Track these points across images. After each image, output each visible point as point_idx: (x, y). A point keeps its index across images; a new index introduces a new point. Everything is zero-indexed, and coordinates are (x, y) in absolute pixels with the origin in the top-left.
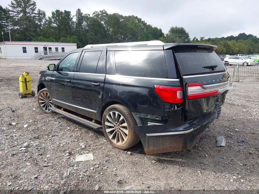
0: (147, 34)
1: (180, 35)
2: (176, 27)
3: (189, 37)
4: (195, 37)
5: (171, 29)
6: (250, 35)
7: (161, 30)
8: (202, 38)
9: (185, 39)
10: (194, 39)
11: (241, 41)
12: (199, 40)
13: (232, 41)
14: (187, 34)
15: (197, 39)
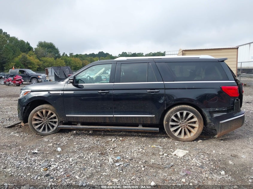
0: (13, 47)
1: (50, 50)
2: (45, 42)
3: (59, 52)
4: (64, 53)
5: (39, 43)
6: (107, 53)
7: (28, 44)
8: (71, 54)
9: (56, 54)
10: (63, 54)
11: (102, 58)
12: (68, 55)
13: (96, 58)
14: (57, 49)
15: (66, 54)
